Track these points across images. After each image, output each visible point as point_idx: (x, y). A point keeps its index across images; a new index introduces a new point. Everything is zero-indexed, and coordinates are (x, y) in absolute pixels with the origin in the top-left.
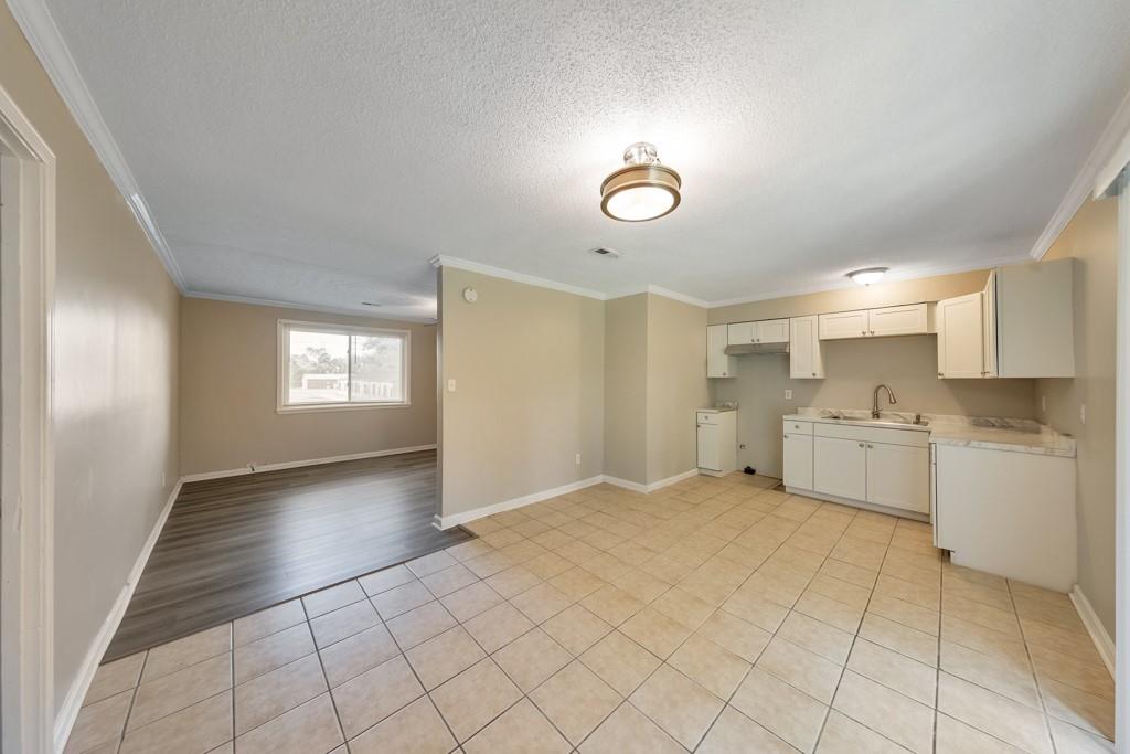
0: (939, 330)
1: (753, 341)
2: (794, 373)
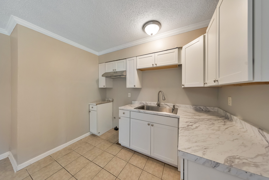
0: (183, 62)
1: (113, 70)
2: (128, 85)
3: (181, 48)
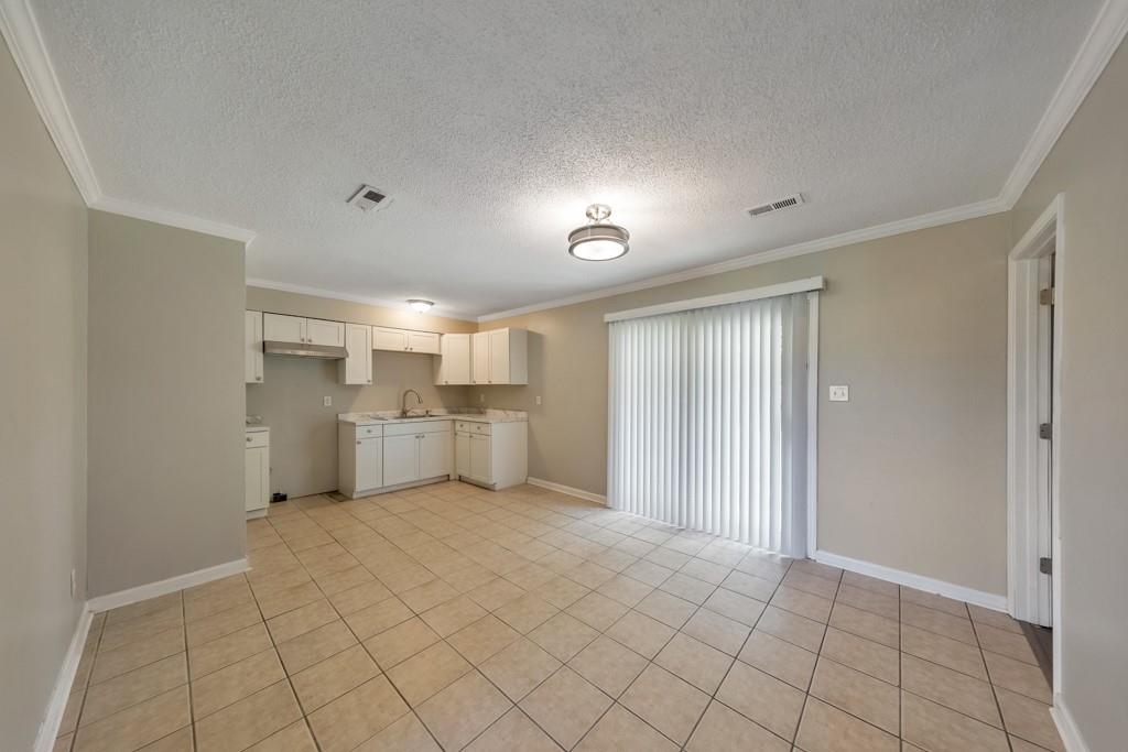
0: (444, 353)
1: (303, 340)
2: (350, 379)
3: (441, 334)
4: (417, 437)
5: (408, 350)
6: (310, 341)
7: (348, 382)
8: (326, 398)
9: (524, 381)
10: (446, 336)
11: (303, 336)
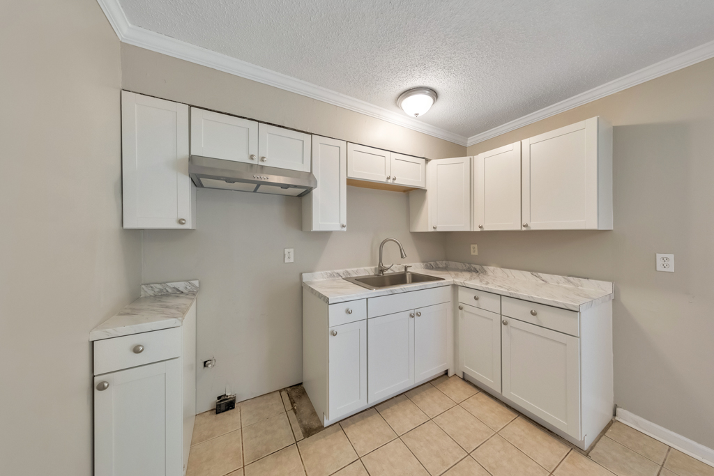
1: (252, 157)
2: (318, 224)
3: (427, 161)
4: (412, 316)
5: (390, 181)
6: (262, 159)
7: (315, 228)
8: (286, 251)
9: (608, 225)
10: (433, 163)
11: (253, 151)
